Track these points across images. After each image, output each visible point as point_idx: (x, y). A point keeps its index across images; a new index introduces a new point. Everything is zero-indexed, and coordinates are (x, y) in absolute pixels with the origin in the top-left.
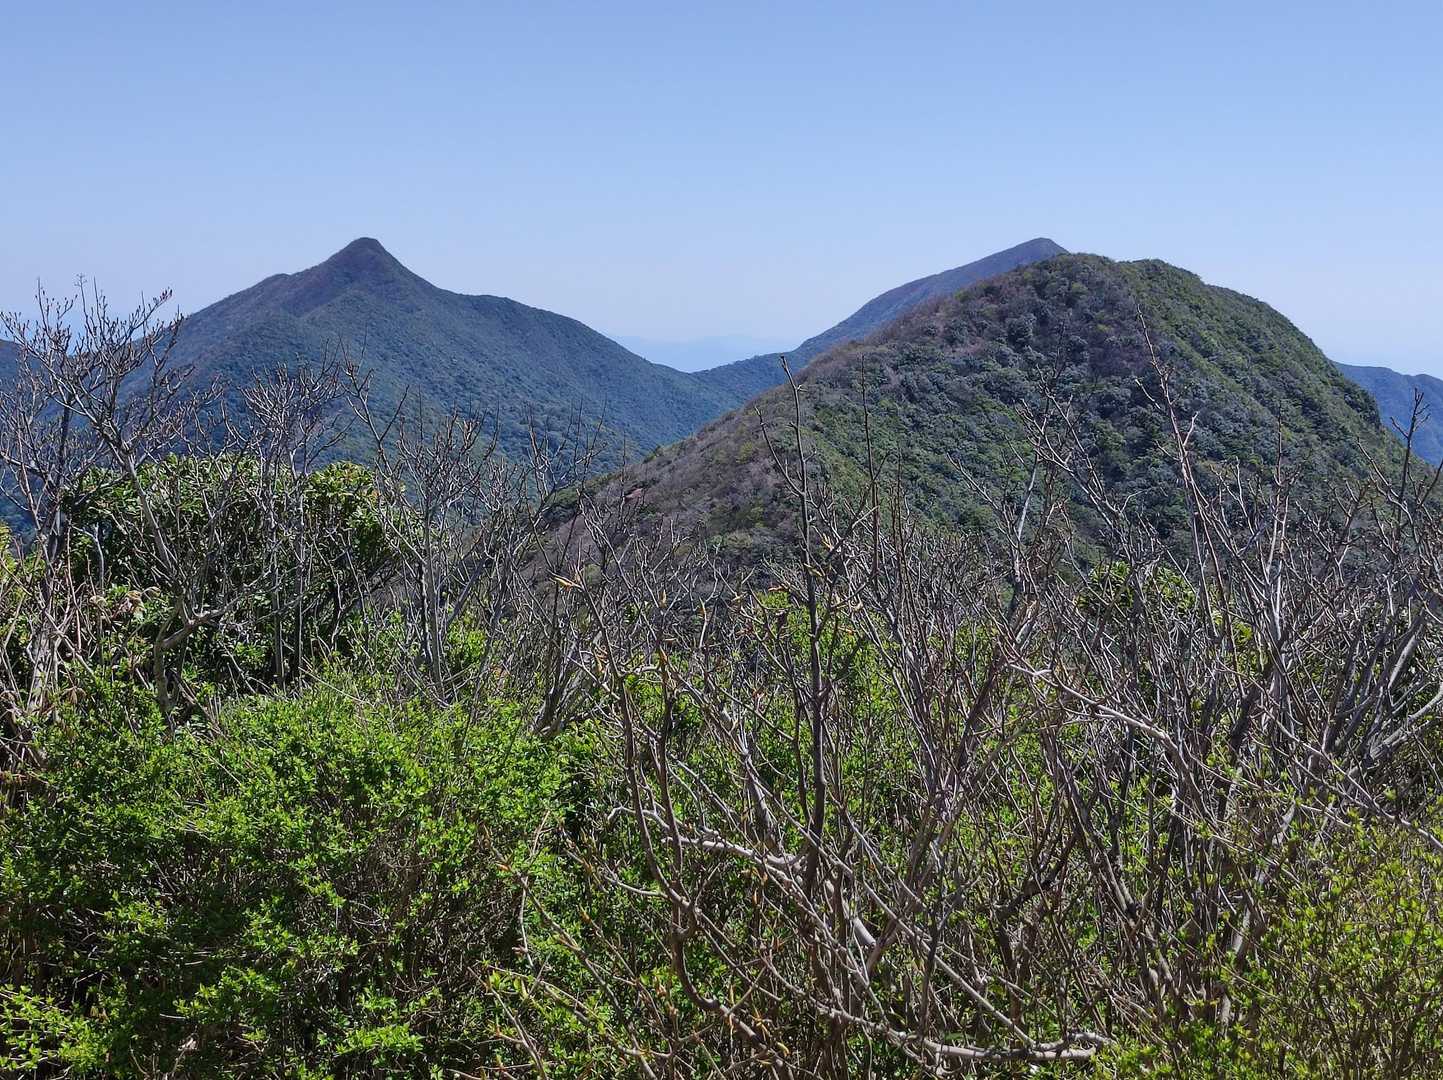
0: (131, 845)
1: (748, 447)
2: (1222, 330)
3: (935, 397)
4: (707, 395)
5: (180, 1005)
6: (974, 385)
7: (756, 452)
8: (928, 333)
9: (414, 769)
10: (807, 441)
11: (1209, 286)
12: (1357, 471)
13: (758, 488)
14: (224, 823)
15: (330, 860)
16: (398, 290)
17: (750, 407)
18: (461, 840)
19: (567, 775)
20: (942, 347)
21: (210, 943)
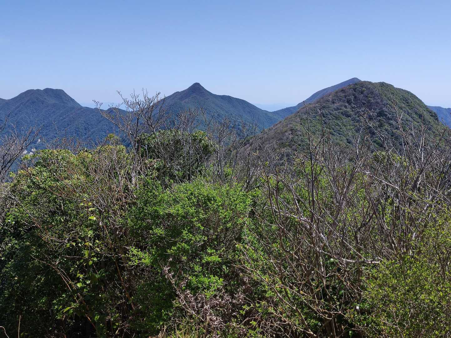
0: (156, 216)
1: (285, 129)
2: (399, 99)
3: (330, 116)
4: (276, 117)
5: (169, 251)
6: (339, 113)
7: (287, 130)
8: (328, 101)
9: (218, 199)
10: (299, 127)
11: (396, 88)
12: (433, 132)
13: (287, 138)
14: (177, 210)
15: (200, 219)
16: (204, 94)
17: (286, 119)
18: (229, 215)
19: (252, 201)
20: (331, 104)
21: (174, 237)
